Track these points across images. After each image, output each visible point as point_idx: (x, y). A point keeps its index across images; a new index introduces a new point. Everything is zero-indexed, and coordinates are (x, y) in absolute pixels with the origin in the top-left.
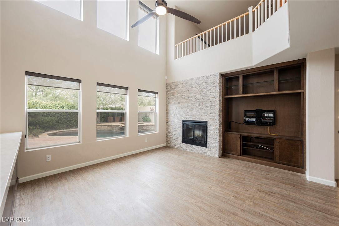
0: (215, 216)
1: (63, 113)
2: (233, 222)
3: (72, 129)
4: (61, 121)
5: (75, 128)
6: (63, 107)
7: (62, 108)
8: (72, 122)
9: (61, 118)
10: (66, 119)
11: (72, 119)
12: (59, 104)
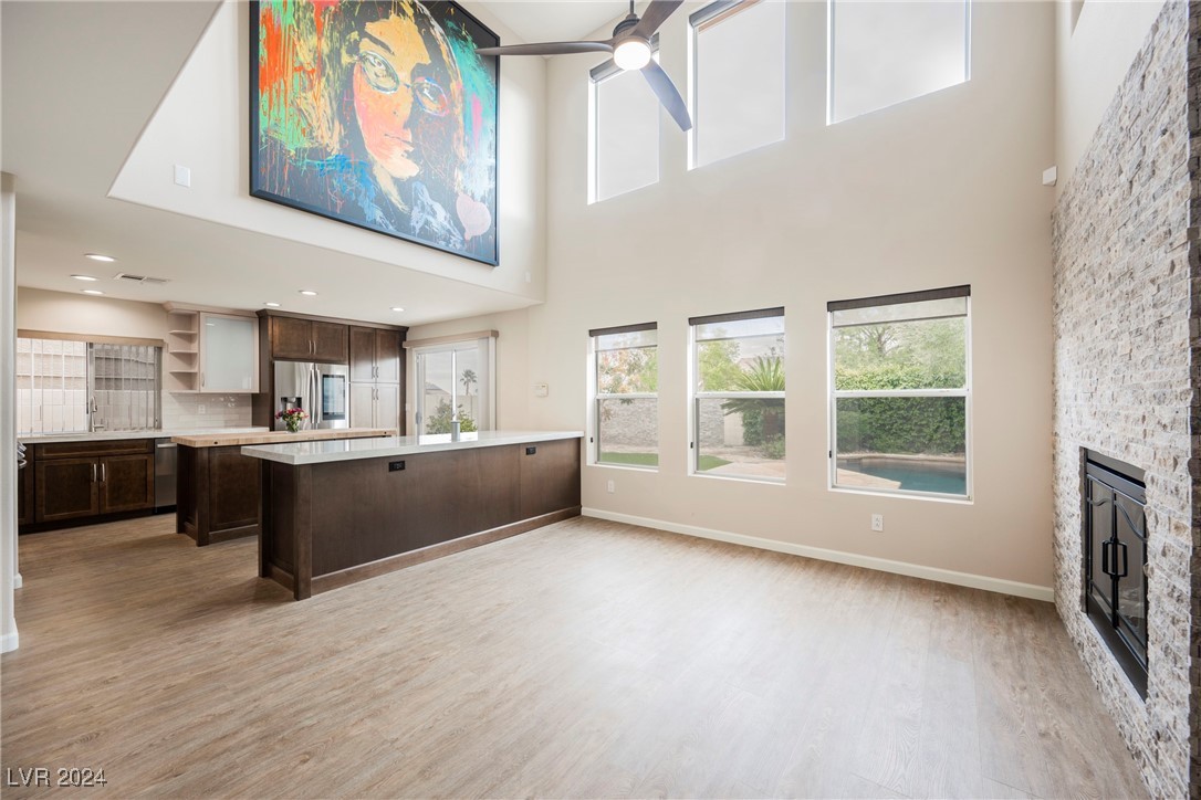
0: (437, 720)
1: (894, 399)
2: (397, 754)
3: (921, 456)
4: (892, 425)
5: (933, 454)
6: (898, 380)
7: (894, 384)
8: (925, 430)
9: (891, 416)
10: (907, 419)
11: (924, 422)
12: (887, 373)
